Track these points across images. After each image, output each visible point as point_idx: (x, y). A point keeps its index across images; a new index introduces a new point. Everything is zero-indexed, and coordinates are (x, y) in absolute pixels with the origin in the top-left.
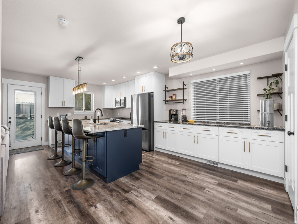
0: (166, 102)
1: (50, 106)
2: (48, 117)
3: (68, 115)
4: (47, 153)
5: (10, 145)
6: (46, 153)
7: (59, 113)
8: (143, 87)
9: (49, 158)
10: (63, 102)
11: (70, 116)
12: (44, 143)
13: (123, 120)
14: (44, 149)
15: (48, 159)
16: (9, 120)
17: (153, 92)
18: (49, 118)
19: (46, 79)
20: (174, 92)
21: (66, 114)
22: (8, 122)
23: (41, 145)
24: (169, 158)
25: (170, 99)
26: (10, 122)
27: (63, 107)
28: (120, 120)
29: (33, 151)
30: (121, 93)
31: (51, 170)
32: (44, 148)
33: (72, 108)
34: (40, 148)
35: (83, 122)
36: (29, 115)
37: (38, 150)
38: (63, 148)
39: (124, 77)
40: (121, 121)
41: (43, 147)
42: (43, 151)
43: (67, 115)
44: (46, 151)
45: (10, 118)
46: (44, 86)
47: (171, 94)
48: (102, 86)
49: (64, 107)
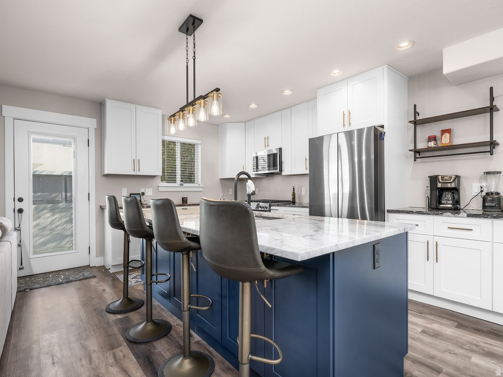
0: (418, 155)
1: (106, 173)
2: (107, 197)
3: (146, 194)
4: (104, 290)
5: (22, 265)
6: (101, 288)
7: (126, 189)
8: (347, 116)
9: (111, 307)
10: (136, 163)
11: (151, 195)
12: (96, 262)
13: (278, 205)
14: (95, 277)
15: (107, 312)
16: (19, 205)
17: (382, 127)
18: (109, 199)
19: (98, 108)
20: (445, 125)
21: (142, 190)
22: (16, 210)
23: (88, 264)
24: (460, 326)
25: (432, 144)
26: (20, 211)
27: (134, 173)
28: (270, 206)
29: (71, 281)
30: (267, 139)
31: (121, 354)
32: (95, 272)
33: (156, 176)
34: (86, 274)
35: (179, 210)
36: (64, 197)
37: (82, 279)
38: (149, 286)
39: (287, 92)
40: (272, 208)
41: (93, 269)
42: (93, 282)
43: (143, 194)
44: (101, 284)
45: (21, 200)
46: (92, 123)
47: (434, 129)
48: (218, 126)
49: (138, 173)
